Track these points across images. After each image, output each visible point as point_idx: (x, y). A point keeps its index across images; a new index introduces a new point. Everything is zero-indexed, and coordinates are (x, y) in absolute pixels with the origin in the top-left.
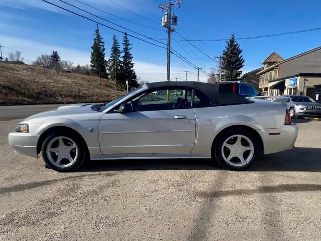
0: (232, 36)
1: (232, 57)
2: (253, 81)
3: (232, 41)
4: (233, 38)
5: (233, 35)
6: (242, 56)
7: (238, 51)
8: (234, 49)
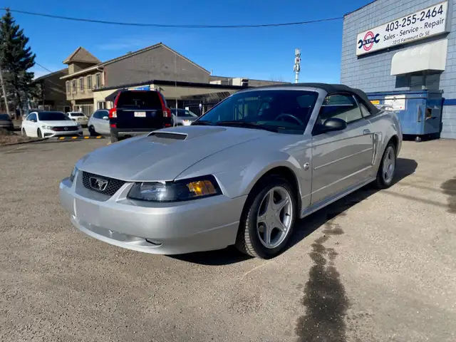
0: (6, 12)
1: (12, 48)
2: (55, 89)
3: (8, 20)
4: (9, 15)
5: (8, 10)
6: (30, 49)
7: (22, 38)
8: (14, 35)
